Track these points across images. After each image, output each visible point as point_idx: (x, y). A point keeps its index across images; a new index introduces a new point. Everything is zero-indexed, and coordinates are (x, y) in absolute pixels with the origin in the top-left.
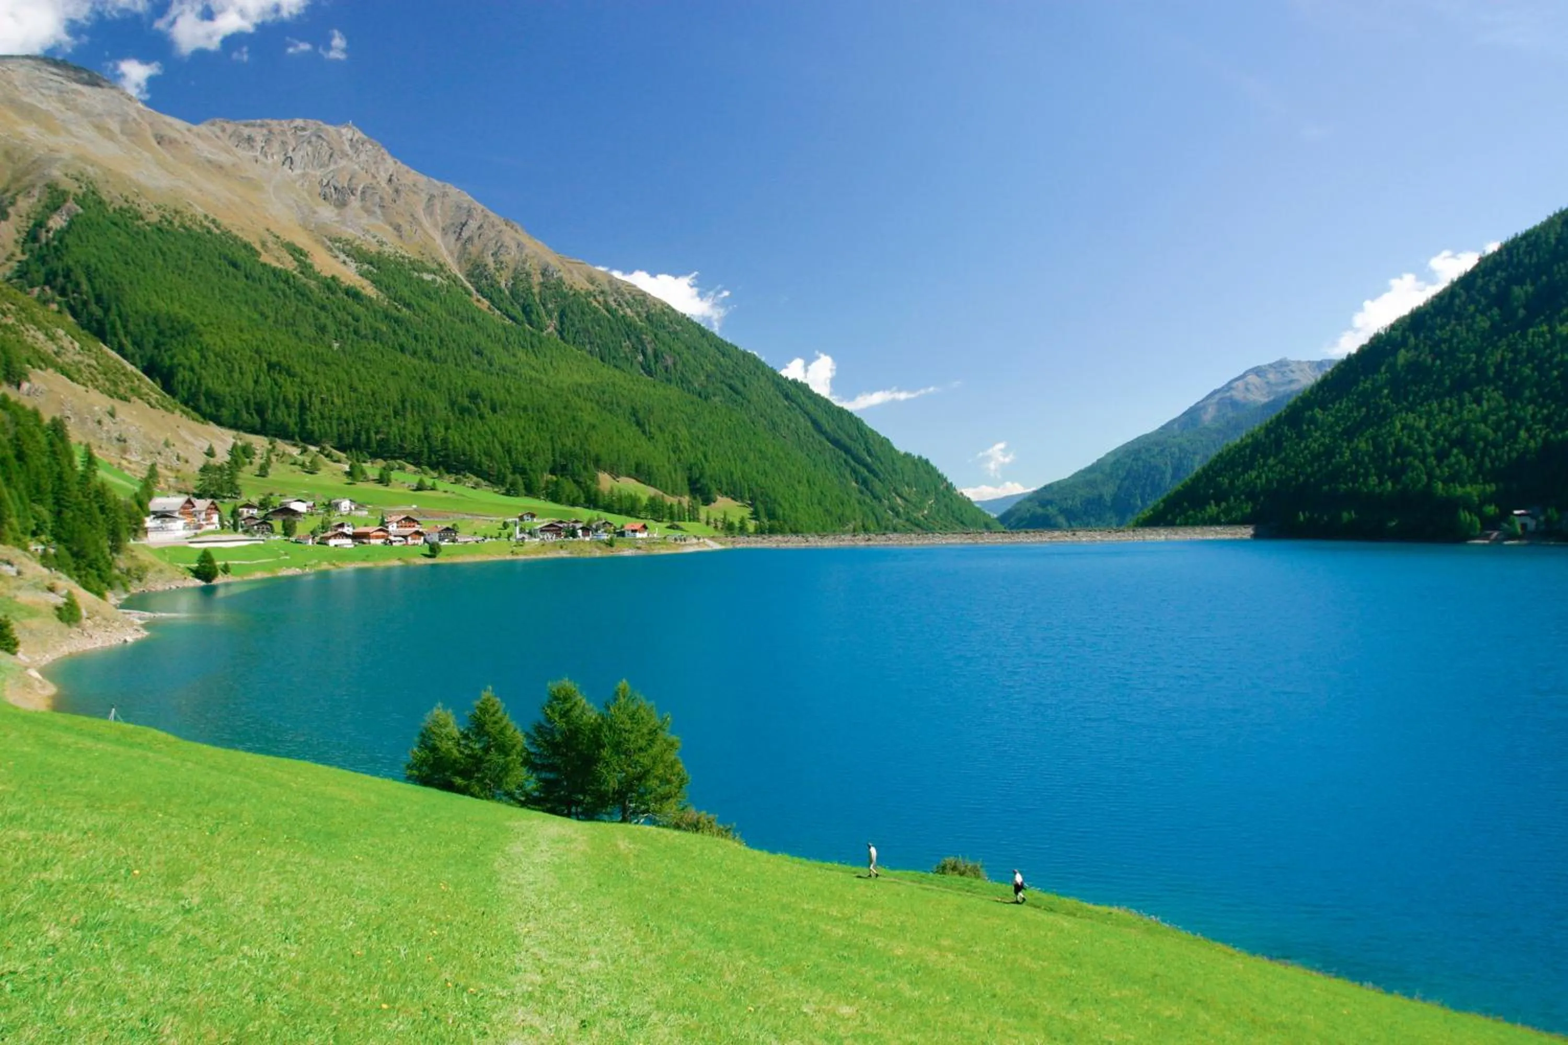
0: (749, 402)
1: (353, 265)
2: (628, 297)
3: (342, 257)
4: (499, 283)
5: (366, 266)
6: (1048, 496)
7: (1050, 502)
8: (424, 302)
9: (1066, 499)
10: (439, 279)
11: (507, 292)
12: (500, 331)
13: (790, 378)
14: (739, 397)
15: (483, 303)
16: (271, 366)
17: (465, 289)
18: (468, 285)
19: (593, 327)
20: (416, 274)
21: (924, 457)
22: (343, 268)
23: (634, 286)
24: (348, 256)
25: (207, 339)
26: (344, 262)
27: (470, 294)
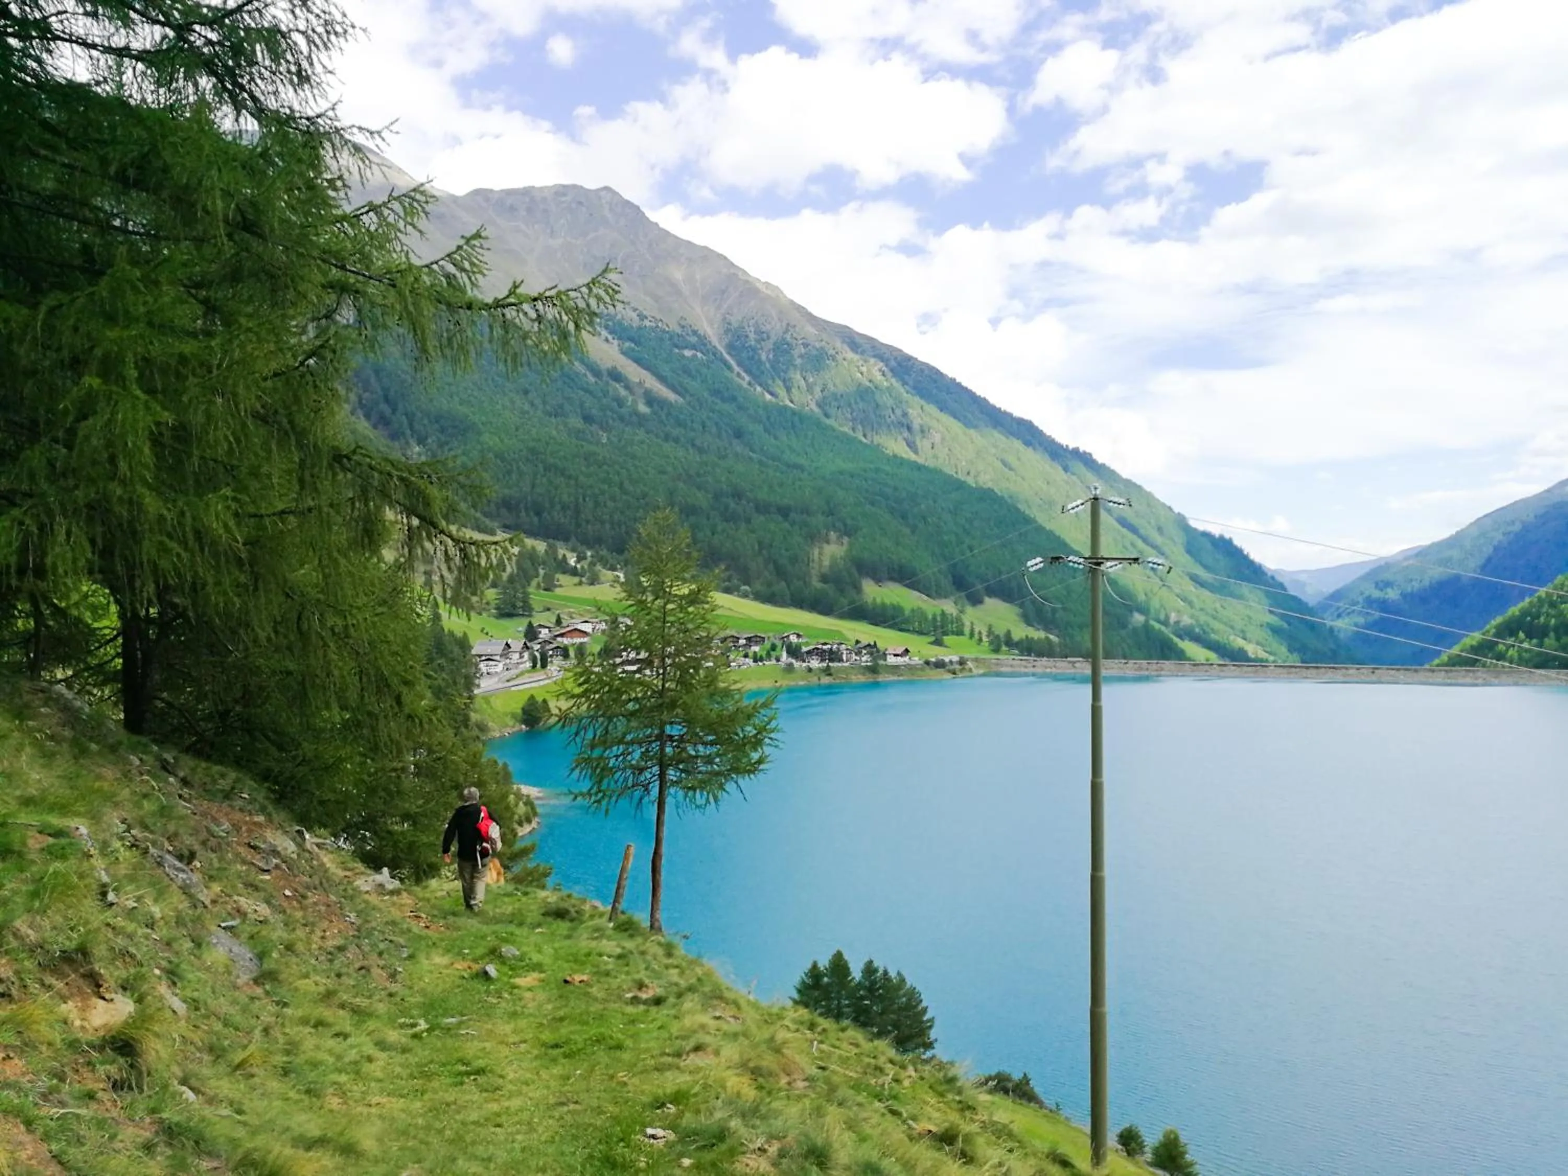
0: (1023, 478)
1: (616, 342)
2: (893, 363)
3: (604, 333)
4: (759, 355)
5: (627, 344)
6: (1387, 576)
7: (1388, 584)
8: (687, 381)
9: (1411, 580)
10: (699, 355)
11: (768, 365)
12: (761, 412)
13: (1071, 447)
14: (1012, 473)
15: (743, 379)
16: (547, 468)
17: (725, 363)
18: (728, 357)
19: (856, 403)
20: (677, 351)
21: (1227, 536)
22: (605, 346)
23: (900, 351)
24: (610, 333)
25: (486, 437)
26: (607, 340)
27: (730, 368)
